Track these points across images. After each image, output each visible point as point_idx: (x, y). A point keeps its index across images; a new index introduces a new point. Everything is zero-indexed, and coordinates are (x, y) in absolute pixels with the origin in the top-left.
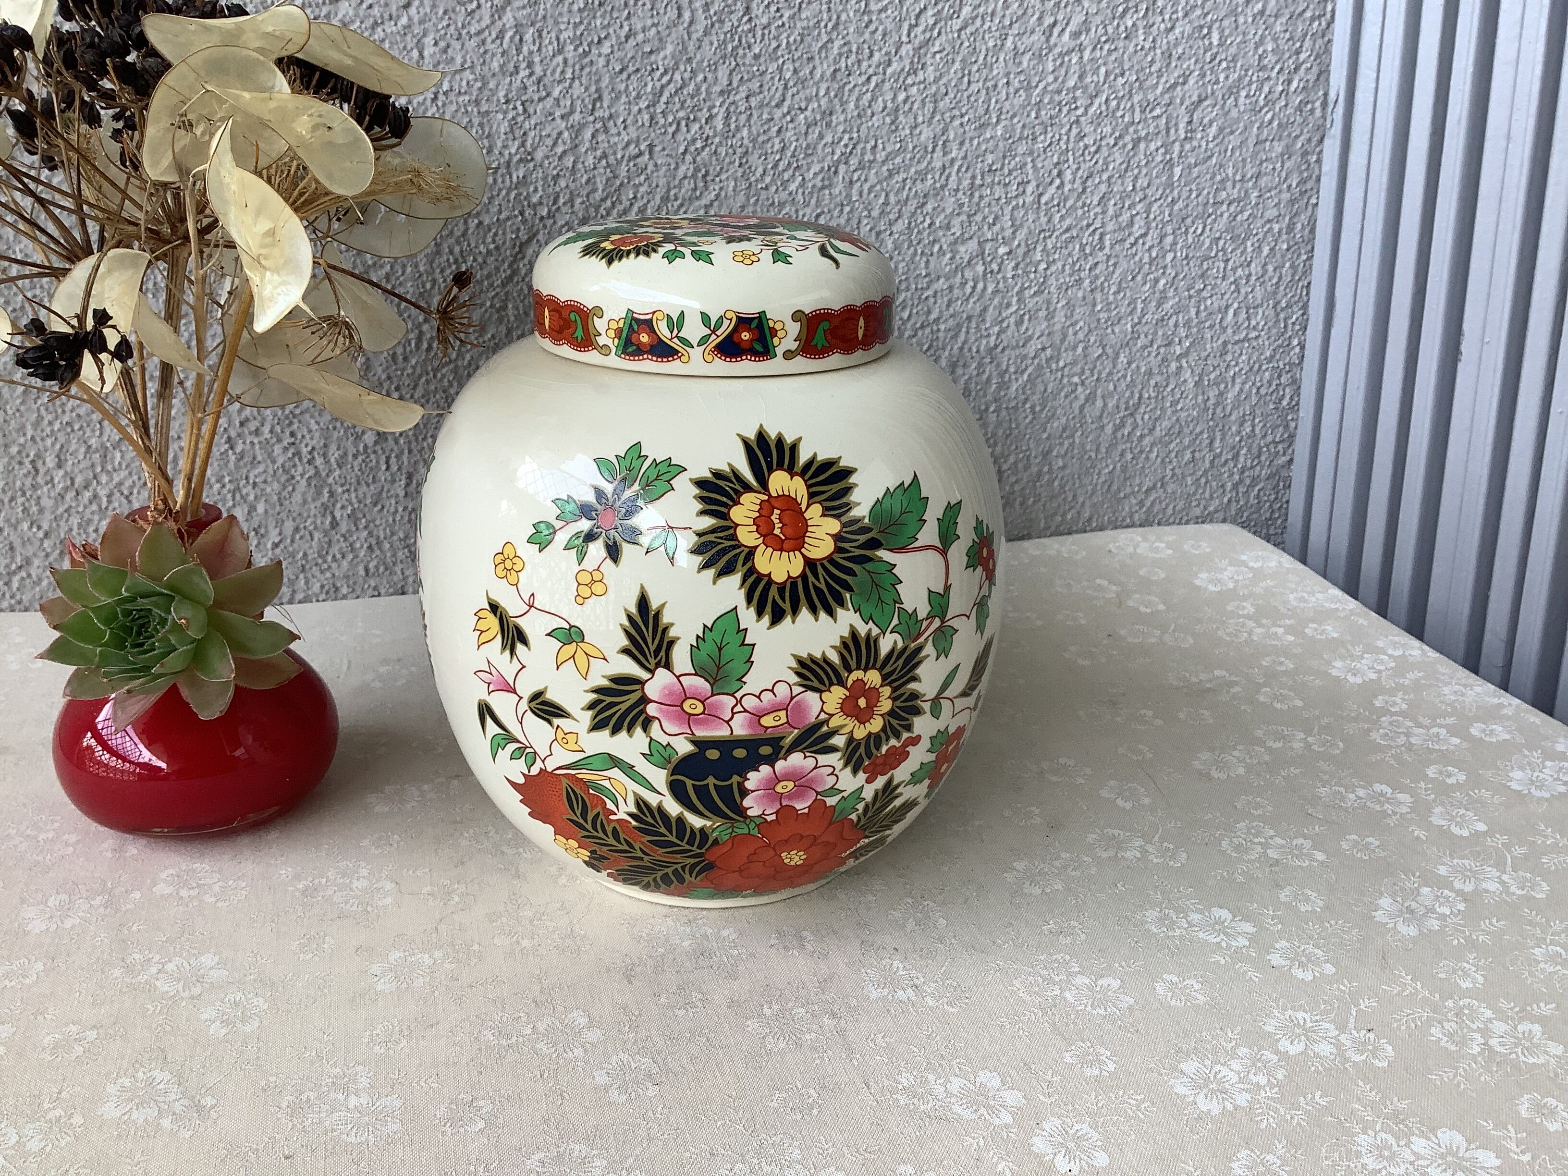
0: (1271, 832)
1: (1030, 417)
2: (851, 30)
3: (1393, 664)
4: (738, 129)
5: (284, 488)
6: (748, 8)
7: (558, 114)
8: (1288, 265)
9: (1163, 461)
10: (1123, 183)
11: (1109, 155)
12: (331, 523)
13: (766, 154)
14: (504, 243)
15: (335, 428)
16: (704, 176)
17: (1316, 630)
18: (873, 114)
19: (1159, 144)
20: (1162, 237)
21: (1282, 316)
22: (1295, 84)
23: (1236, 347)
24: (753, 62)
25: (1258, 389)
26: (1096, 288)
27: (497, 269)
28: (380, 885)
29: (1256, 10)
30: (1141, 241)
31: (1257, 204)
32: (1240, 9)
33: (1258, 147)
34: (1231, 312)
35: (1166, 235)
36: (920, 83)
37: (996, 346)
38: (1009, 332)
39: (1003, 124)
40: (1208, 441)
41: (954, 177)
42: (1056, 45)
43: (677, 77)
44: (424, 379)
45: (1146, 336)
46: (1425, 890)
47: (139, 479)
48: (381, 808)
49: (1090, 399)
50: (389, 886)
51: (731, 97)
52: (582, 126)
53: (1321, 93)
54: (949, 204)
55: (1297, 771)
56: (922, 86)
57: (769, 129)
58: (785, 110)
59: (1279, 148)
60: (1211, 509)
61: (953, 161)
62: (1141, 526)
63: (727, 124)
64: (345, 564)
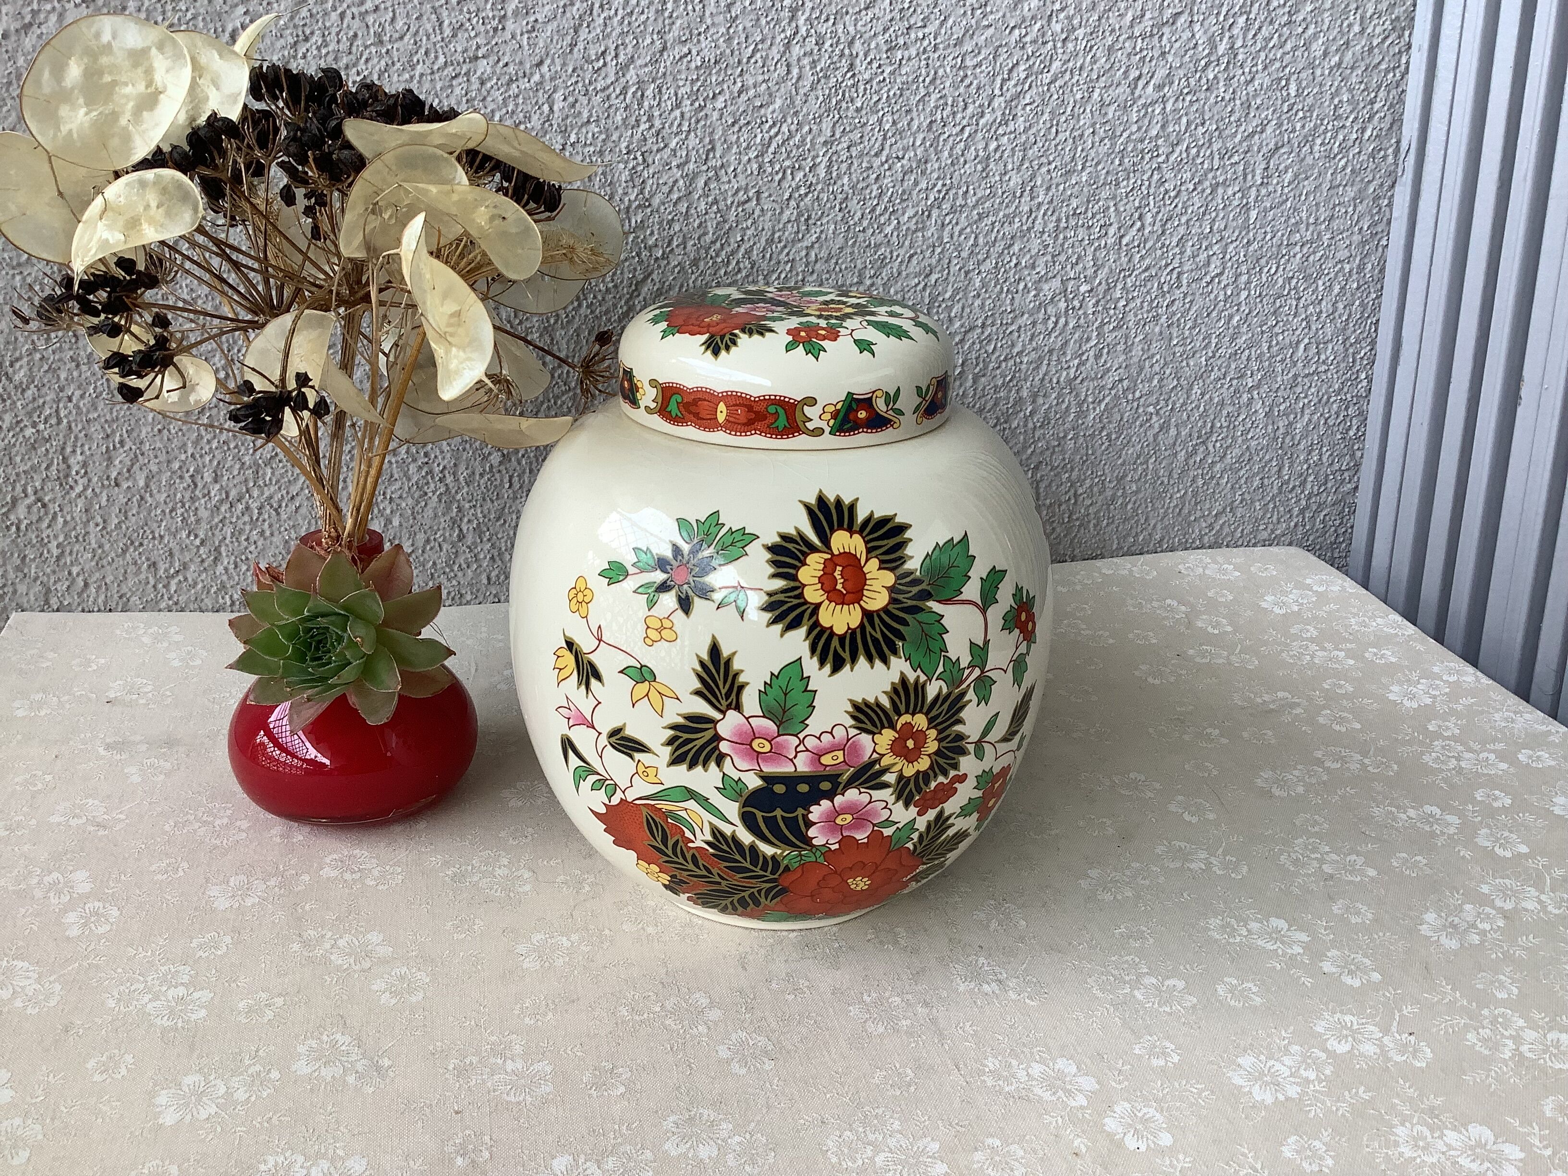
0: (1327, 849)
1: (1107, 444)
2: (947, 84)
3: (1447, 690)
4: (839, 177)
5: (418, 502)
6: (852, 65)
7: (674, 164)
8: (1357, 303)
9: (1232, 487)
10: (1201, 226)
11: (1188, 199)
12: (459, 536)
13: (865, 199)
14: (622, 282)
15: (464, 450)
16: (807, 220)
17: (1375, 654)
18: (965, 162)
19: (1237, 189)
20: (1238, 276)
21: (1351, 350)
22: (1368, 133)
23: (1306, 380)
24: (855, 115)
25: (1326, 420)
26: (1172, 324)
28: (519, 873)
29: (1333, 63)
30: (1217, 280)
31: (1329, 246)
32: (1317, 62)
33: (1332, 192)
34: (1302, 346)
35: (1240, 274)
36: (1011, 133)
37: (1076, 378)
38: (1088, 365)
39: (1088, 170)
40: (1276, 469)
41: (1040, 220)
42: (1140, 97)
43: (785, 128)
44: (545, 406)
45: (1219, 370)
46: (1468, 907)
47: (288, 493)
48: (514, 803)
49: (1164, 427)
50: (527, 875)
51: (834, 148)
52: (696, 175)
53: (1394, 140)
54: (1035, 245)
55: (1352, 792)
56: (1013, 136)
57: (868, 176)
58: (884, 159)
59: (1351, 192)
60: (1278, 532)
61: (1040, 205)
62: (1210, 547)
63: (829, 171)
64: (469, 572)
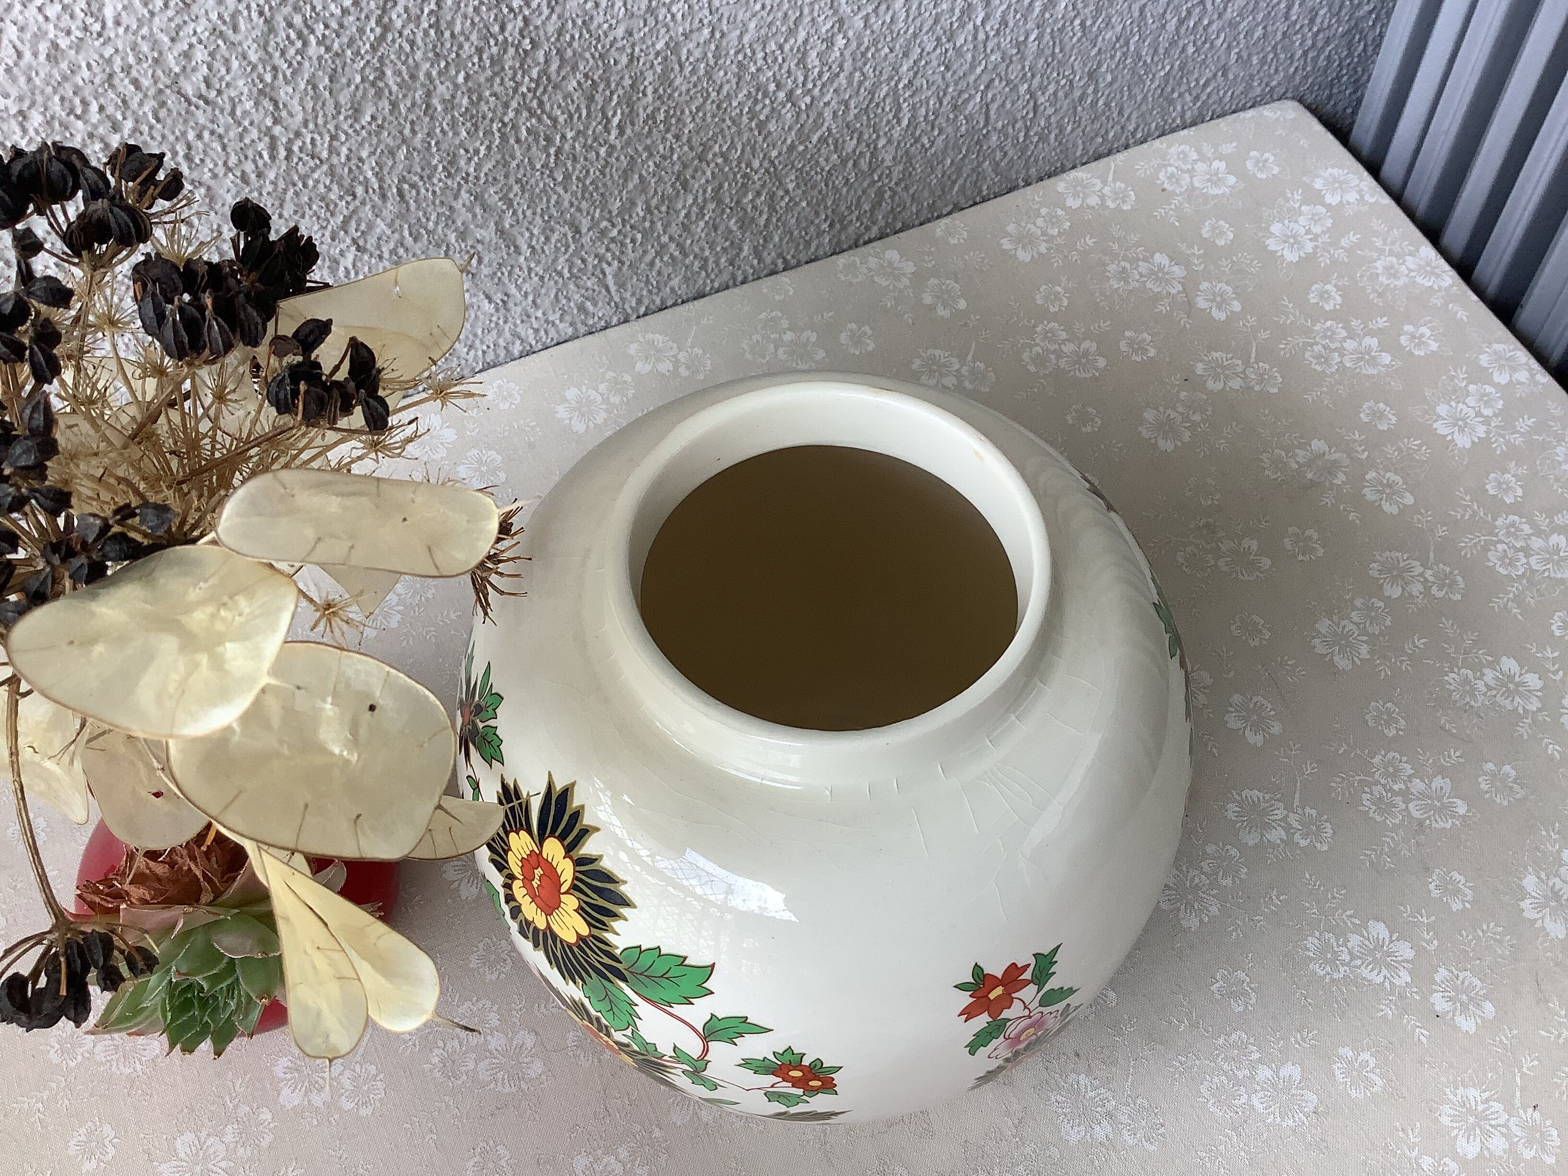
0: (1409, 769)
1: (1079, 34)
3: (1501, 405)
17: (1412, 337)
27: (361, 31)
55: (1421, 643)
